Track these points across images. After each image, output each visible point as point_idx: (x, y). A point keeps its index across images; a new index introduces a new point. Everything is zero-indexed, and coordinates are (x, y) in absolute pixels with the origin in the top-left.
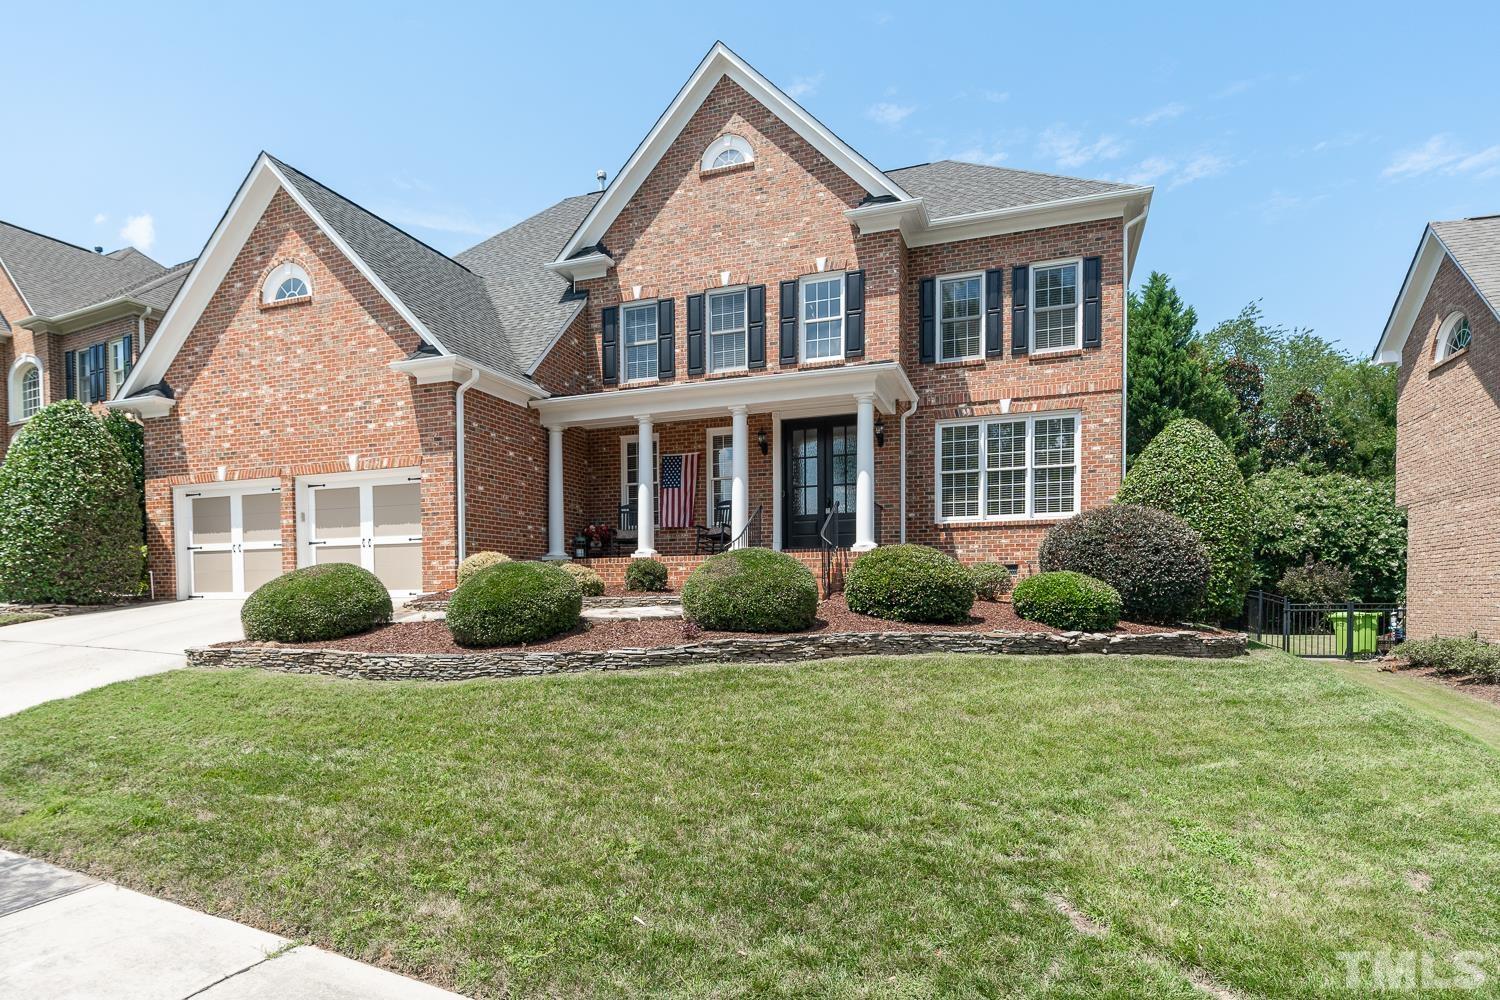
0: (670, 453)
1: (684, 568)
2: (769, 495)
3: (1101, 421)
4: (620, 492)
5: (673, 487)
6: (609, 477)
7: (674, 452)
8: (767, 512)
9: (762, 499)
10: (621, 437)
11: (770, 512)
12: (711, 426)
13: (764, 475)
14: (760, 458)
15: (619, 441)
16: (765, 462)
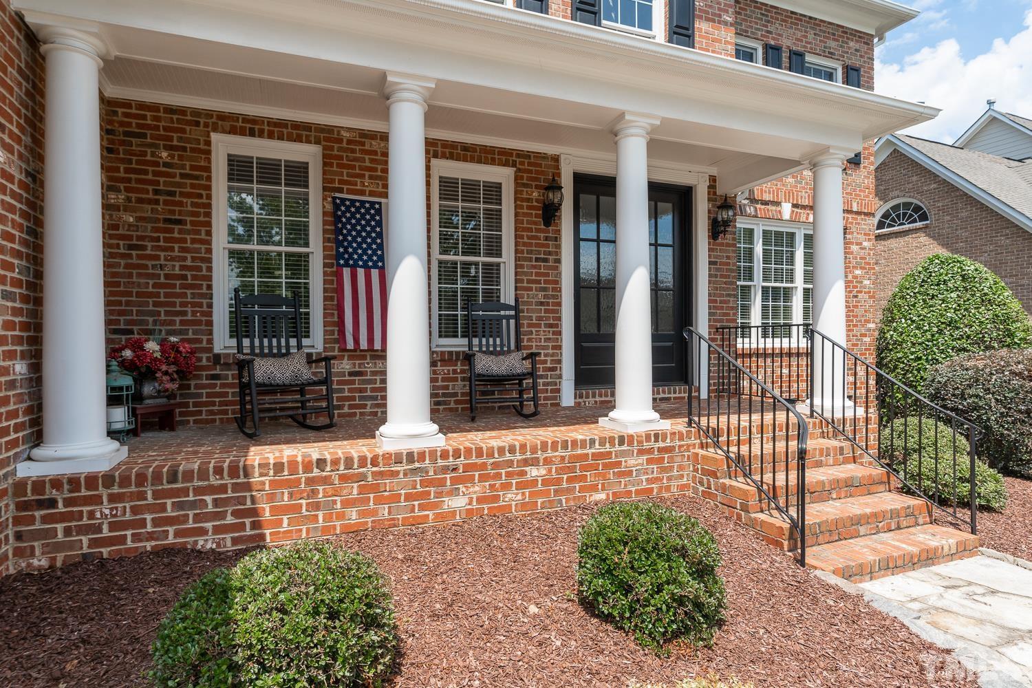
0: (350, 192)
1: (543, 471)
2: (554, 297)
3: (861, 244)
4: (209, 260)
5: (365, 266)
6: (179, 222)
7: (362, 193)
8: (551, 326)
9: (542, 304)
10: (214, 137)
11: (557, 326)
12: (444, 156)
13: (546, 260)
14: (538, 230)
15: (208, 143)
16: (546, 238)
